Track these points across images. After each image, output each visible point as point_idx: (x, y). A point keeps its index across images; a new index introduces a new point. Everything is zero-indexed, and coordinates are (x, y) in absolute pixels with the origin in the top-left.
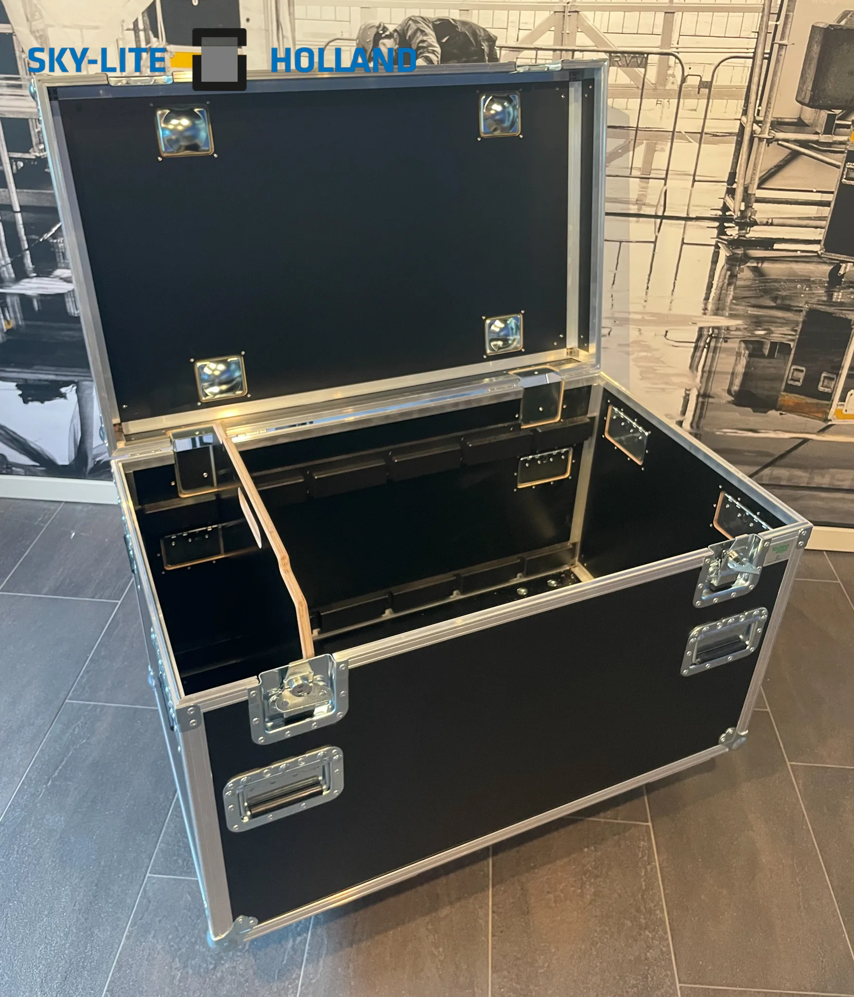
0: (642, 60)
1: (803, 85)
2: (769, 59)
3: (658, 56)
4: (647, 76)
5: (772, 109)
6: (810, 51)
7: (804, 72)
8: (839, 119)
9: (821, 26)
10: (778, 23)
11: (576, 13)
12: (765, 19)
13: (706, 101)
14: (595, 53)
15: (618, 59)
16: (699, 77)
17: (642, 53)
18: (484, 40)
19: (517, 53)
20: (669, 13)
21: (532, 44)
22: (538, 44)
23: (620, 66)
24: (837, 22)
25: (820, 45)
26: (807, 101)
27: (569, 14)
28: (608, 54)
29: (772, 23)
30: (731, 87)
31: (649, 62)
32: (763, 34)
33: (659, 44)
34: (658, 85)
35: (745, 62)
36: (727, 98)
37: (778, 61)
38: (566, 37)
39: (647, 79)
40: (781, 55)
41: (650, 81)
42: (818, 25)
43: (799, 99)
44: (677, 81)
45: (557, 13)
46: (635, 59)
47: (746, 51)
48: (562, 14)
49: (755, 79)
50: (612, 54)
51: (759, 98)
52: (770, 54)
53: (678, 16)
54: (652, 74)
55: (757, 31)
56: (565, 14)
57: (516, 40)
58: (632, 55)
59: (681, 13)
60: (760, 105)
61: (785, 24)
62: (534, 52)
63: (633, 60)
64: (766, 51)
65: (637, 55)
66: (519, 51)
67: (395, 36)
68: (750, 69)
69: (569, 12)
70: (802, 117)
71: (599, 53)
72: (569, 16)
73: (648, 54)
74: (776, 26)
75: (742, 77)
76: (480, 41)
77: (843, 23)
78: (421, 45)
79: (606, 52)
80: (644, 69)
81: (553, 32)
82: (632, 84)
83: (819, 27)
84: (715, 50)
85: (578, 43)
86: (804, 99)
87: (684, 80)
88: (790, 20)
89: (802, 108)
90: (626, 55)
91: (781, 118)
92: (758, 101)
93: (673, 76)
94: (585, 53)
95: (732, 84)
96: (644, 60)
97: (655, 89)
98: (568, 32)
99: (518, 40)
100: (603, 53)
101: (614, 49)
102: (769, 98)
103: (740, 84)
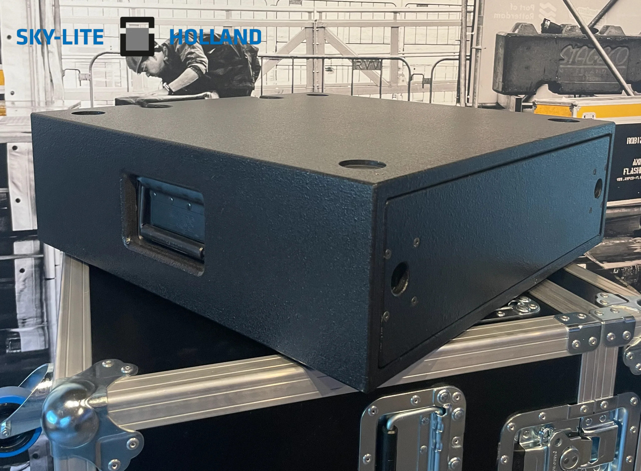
0: (378, 64)
1: (496, 78)
2: (470, 60)
3: (389, 60)
4: (383, 76)
5: (477, 96)
6: (497, 53)
7: (495, 69)
8: (524, 102)
9: (502, 34)
10: (473, 33)
11: (323, 29)
12: (464, 30)
13: (429, 93)
14: (341, 59)
15: (359, 64)
16: (422, 75)
17: (378, 59)
18: (247, 52)
19: (277, 61)
20: (395, 28)
21: (288, 54)
22: (293, 53)
23: (361, 69)
24: (513, 32)
25: (503, 48)
26: (500, 90)
27: (317, 29)
28: (351, 60)
29: (469, 34)
30: (447, 82)
31: (383, 65)
32: (464, 42)
33: (389, 51)
34: (392, 83)
35: (454, 62)
36: (444, 90)
37: (476, 61)
38: (316, 48)
39: (384, 79)
40: (478, 57)
41: (385, 80)
42: (500, 34)
43: (495, 88)
44: (405, 78)
45: (307, 29)
46: (373, 63)
47: (453, 54)
48: (312, 29)
49: (462, 75)
50: (354, 60)
51: (467, 89)
52: (471, 56)
53: (401, 29)
54: (386, 74)
55: (459, 39)
56: (314, 29)
57: (275, 51)
58: (370, 60)
59: (403, 27)
60: (468, 95)
61: (478, 34)
62: (291, 60)
63: (371, 64)
64: (467, 54)
65: (374, 60)
66: (278, 60)
67: (164, 50)
68: (458, 67)
69: (317, 28)
70: (499, 102)
71: (344, 59)
72: (317, 31)
73: (382, 59)
74: (472, 35)
75: (453, 74)
76: (244, 52)
77: (516, 32)
78: (189, 56)
79: (349, 58)
80: (380, 71)
81: (305, 44)
82: (372, 83)
83: (501, 35)
84: (430, 55)
85: (326, 52)
86: (498, 88)
87: (411, 78)
88: (481, 31)
89: (498, 95)
90: (365, 60)
91: (484, 103)
92: (467, 92)
93: (403, 75)
94: (332, 60)
95: (447, 79)
96: (379, 64)
97: (390, 86)
98: (317, 43)
99: (276, 50)
100: (347, 60)
101: (356, 56)
102: (474, 89)
103: (451, 79)
